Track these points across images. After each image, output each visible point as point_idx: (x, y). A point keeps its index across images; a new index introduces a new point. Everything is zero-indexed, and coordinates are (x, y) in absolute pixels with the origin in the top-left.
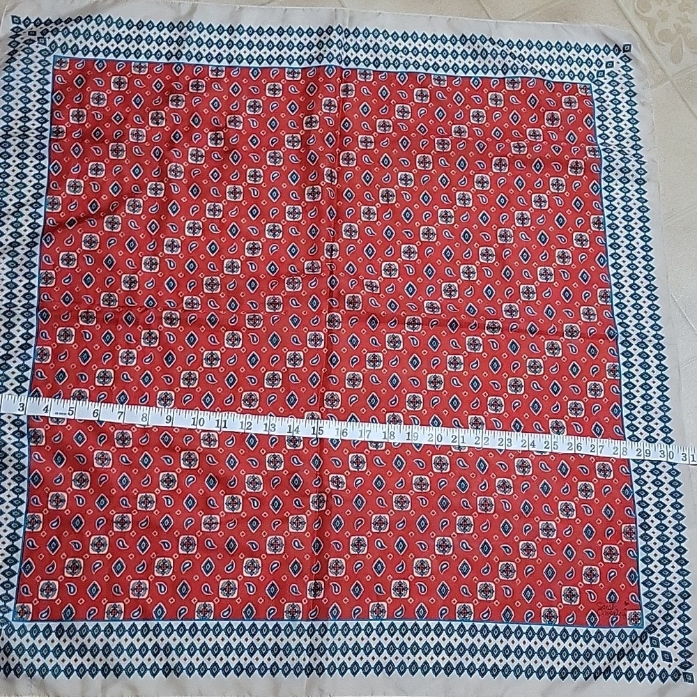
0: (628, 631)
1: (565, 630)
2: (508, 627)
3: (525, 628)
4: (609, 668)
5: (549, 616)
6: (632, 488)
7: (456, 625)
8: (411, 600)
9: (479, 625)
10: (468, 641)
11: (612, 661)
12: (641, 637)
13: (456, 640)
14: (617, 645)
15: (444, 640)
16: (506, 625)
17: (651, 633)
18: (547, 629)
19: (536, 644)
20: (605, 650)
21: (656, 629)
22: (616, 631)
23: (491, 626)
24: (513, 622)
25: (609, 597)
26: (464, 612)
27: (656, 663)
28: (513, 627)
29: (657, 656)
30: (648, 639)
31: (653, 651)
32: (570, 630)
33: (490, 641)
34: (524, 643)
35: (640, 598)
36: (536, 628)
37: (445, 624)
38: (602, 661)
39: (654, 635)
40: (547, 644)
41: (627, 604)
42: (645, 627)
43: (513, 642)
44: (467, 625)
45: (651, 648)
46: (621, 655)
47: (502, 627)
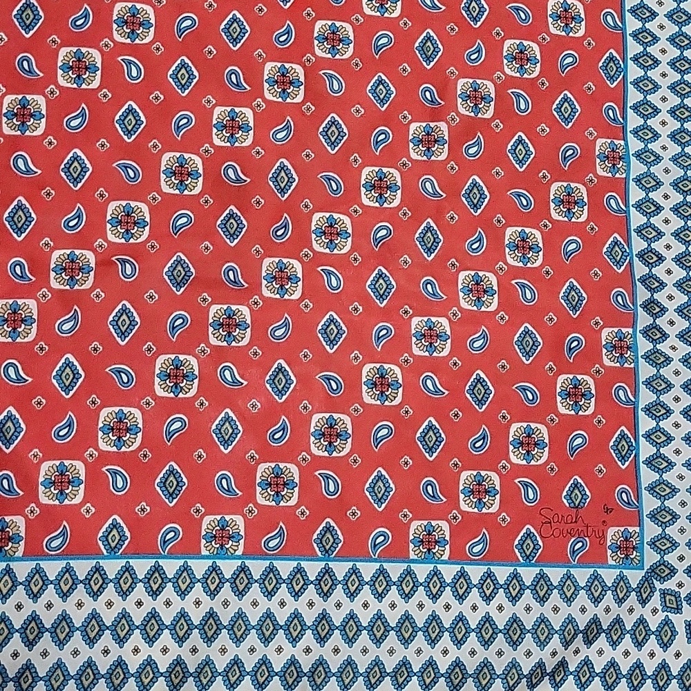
0: (609, 576)
1: (463, 574)
2: (327, 571)
3: (368, 570)
4: (563, 664)
5: (429, 541)
6: (629, 245)
7: (199, 567)
8: (89, 510)
9: (257, 567)
10: (227, 605)
11: (572, 647)
12: (639, 590)
13: (196, 604)
14: (582, 610)
15: (169, 605)
16: (322, 564)
17: (663, 579)
18: (422, 571)
19: (393, 607)
20: (557, 622)
21: (673, 571)
22: (582, 575)
23: (285, 567)
24: (341, 557)
25: (569, 496)
26: (222, 535)
27: (672, 649)
28: (340, 569)
29: (674, 633)
30: (657, 593)
31: (667, 622)
32: (476, 573)
33: (283, 606)
34: (365, 607)
35: (638, 497)
36: (395, 570)
37: (171, 567)
38: (549, 648)
39: (671, 585)
40: (420, 608)
41: (608, 511)
42: (647, 567)
43: (339, 607)
44: (228, 568)
45: (661, 616)
46: (592, 632)
47: (313, 569)
